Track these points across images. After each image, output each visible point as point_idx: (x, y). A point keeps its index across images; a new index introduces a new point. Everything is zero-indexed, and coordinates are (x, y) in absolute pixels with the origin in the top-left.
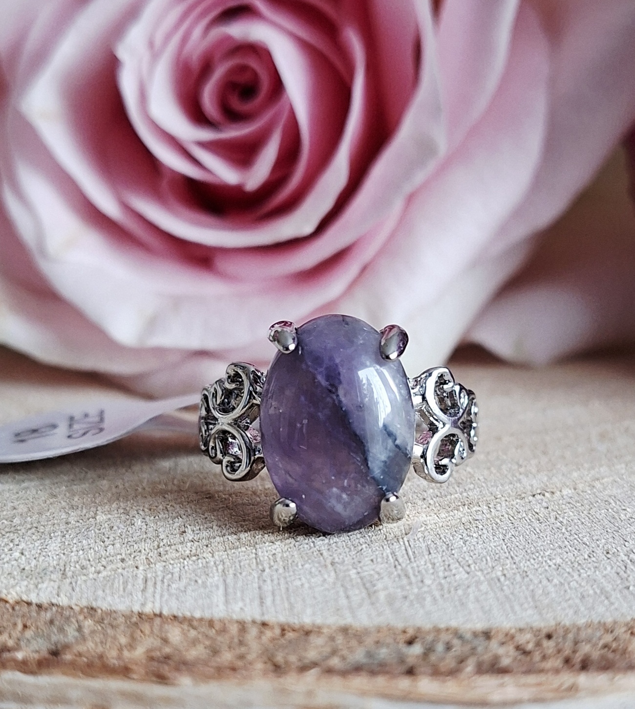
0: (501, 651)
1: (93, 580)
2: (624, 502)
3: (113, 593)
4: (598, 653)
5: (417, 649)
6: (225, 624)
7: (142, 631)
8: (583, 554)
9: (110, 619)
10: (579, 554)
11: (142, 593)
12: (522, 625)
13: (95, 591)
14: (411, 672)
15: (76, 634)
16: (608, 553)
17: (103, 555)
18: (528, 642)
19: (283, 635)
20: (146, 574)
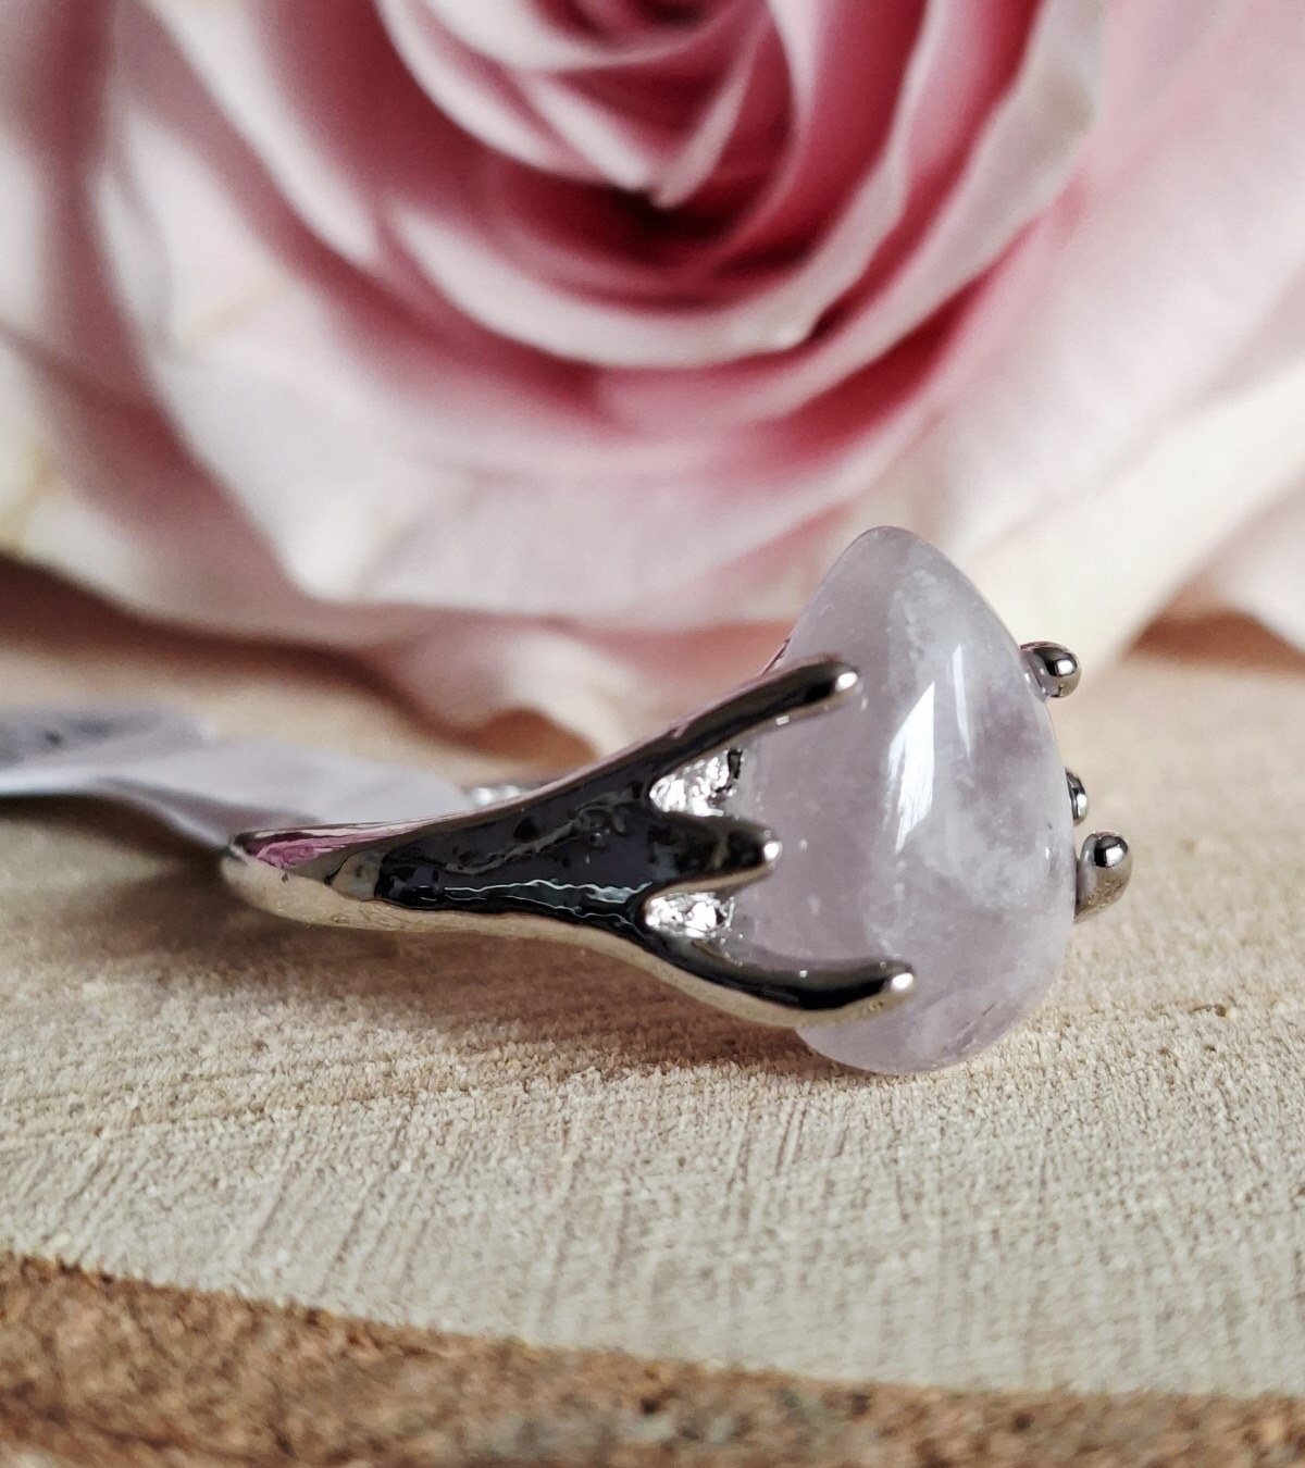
0: (871, 1454)
11: (64, 1206)
12: (964, 1382)
18: (956, 1435)
20: (108, 1152)
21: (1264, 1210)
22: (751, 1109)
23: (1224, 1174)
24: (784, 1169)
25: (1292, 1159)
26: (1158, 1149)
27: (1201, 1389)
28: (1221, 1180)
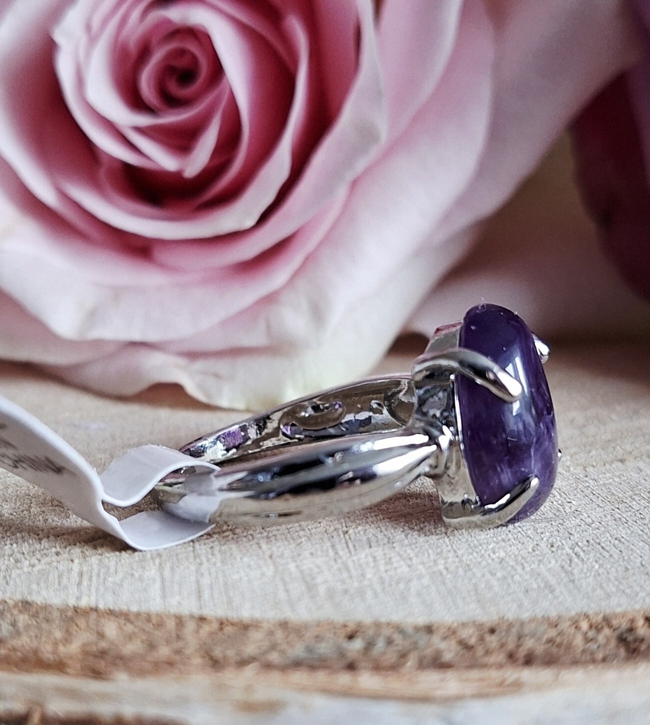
0: (443, 645)
1: (28, 574)
2: (569, 494)
3: (47, 587)
4: (542, 647)
5: (357, 644)
6: (162, 618)
7: (77, 626)
8: (527, 547)
9: (45, 614)
10: (522, 547)
11: (78, 587)
12: (464, 619)
13: (29, 585)
14: (351, 667)
15: (11, 628)
16: (552, 546)
17: (38, 548)
18: (471, 637)
19: (221, 629)
20: (82, 567)
21: (541, 553)
22: (328, 534)
23: (520, 542)
24: (353, 553)
25: (542, 536)
26: (490, 536)
27: (553, 614)
28: (520, 546)
